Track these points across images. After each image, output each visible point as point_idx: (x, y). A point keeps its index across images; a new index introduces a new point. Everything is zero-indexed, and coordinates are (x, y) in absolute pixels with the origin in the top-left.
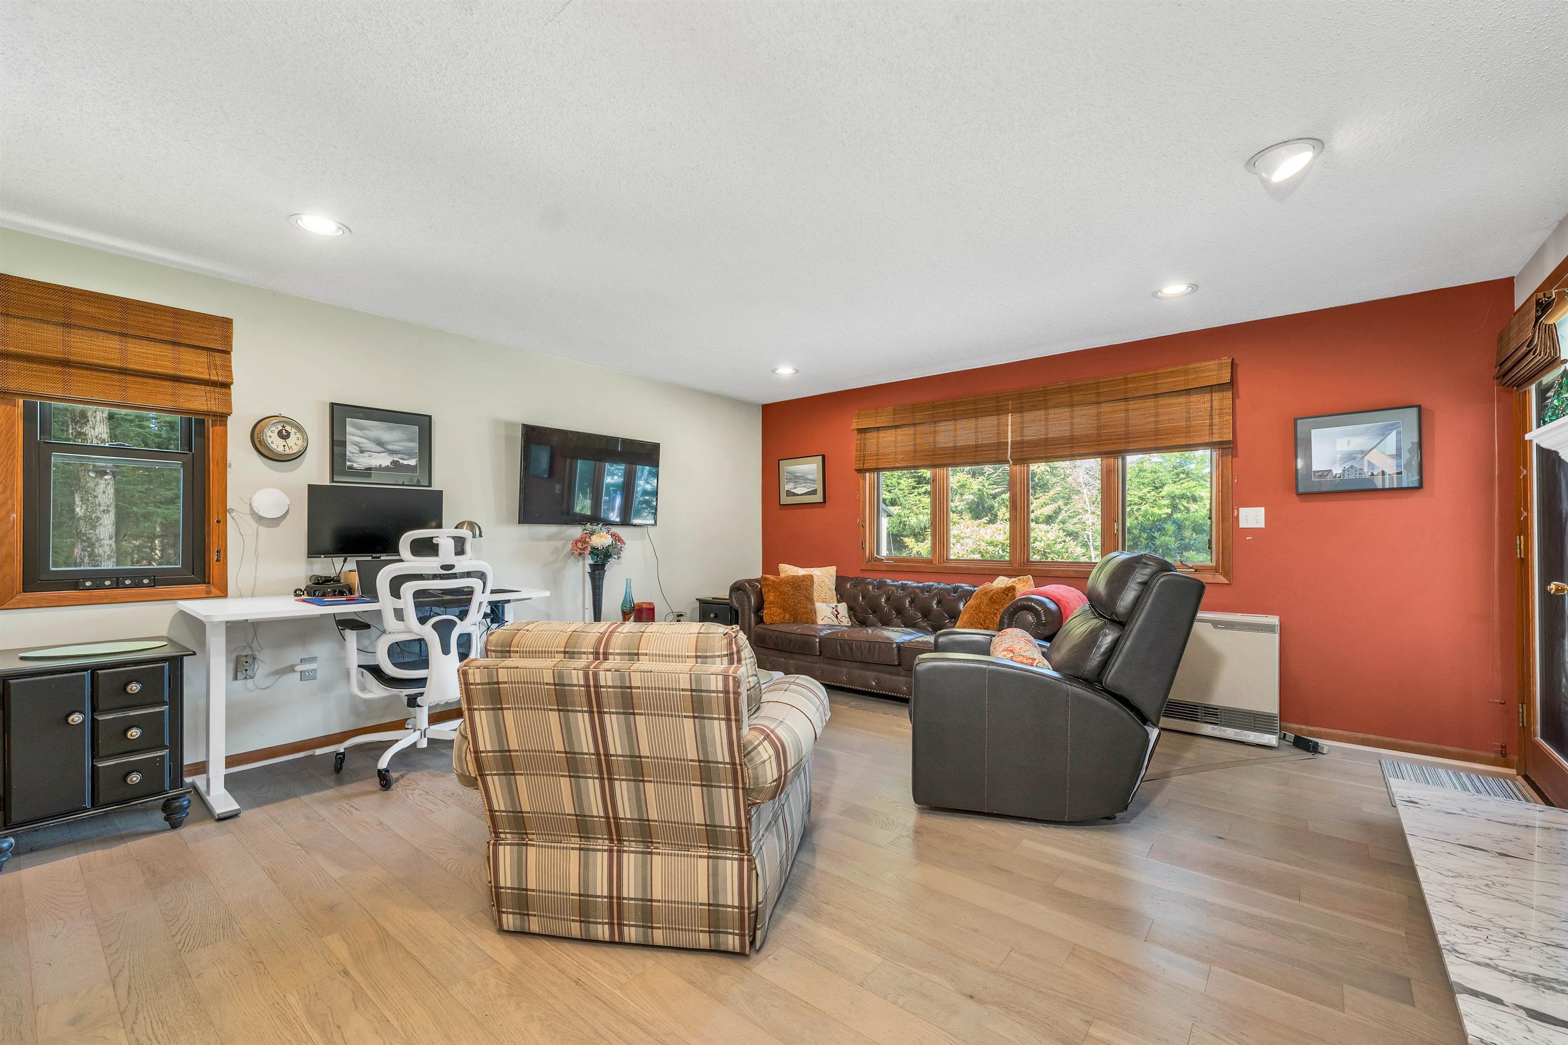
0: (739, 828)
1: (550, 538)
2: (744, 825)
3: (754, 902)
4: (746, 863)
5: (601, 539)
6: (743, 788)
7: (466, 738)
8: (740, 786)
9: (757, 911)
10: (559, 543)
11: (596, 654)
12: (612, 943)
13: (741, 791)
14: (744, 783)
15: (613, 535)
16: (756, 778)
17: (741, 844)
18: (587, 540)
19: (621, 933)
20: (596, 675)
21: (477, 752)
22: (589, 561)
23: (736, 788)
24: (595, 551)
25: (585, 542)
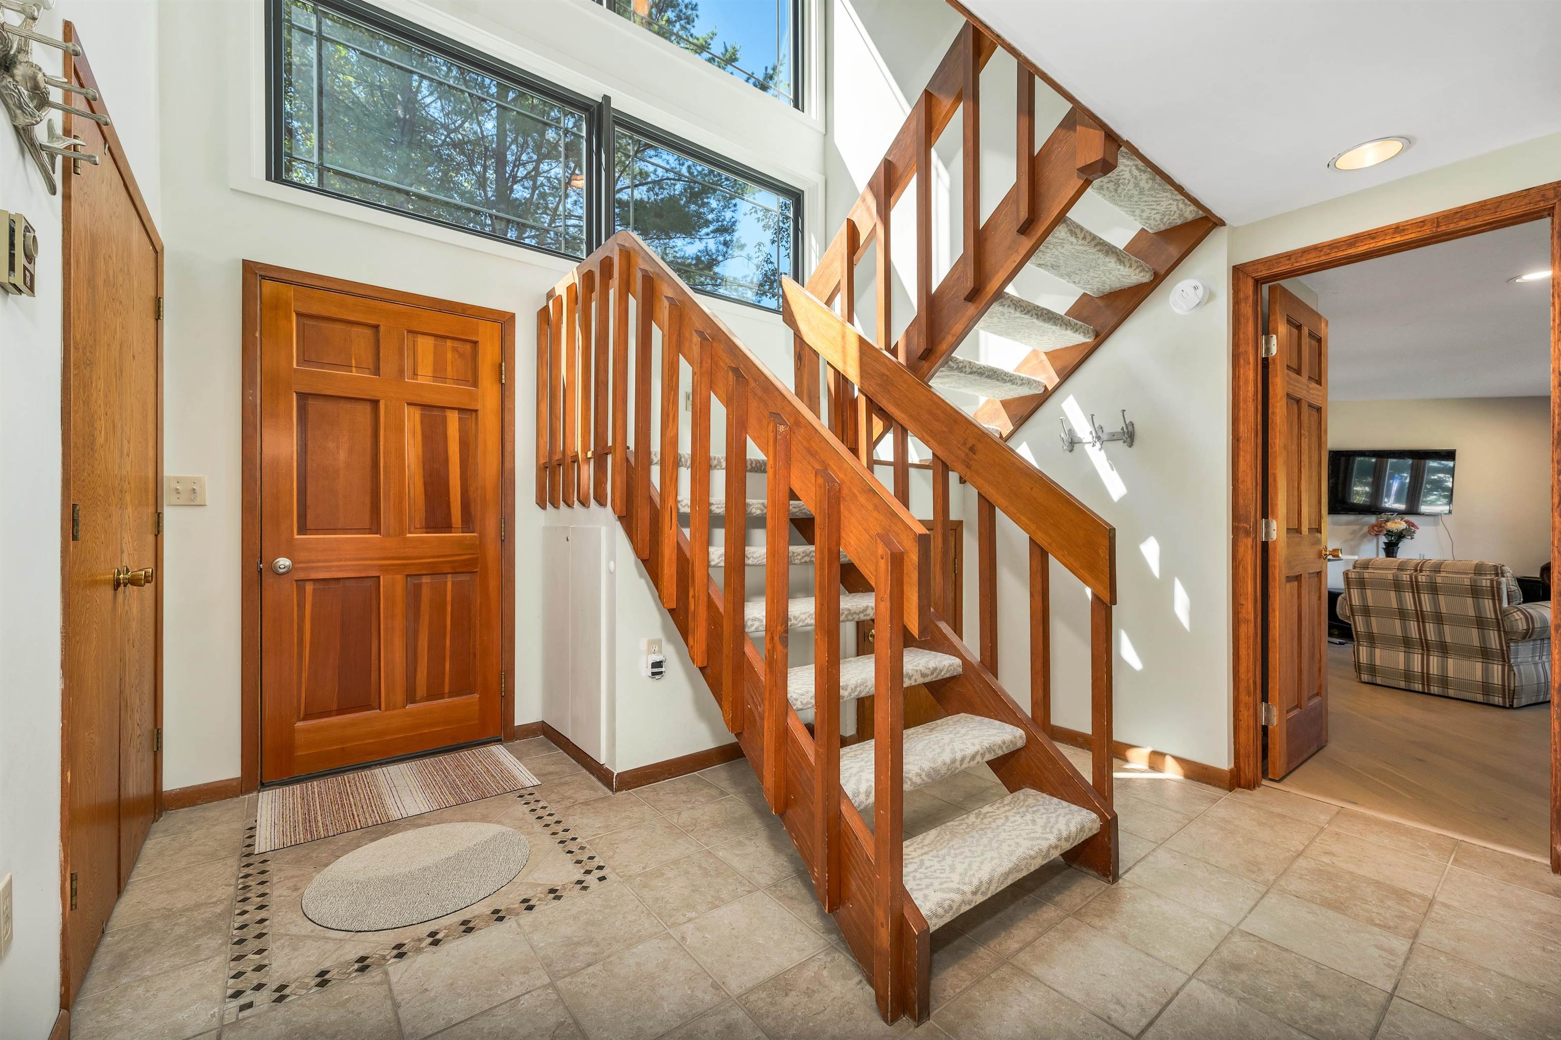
0: (1502, 650)
1: (1348, 523)
2: (1505, 648)
3: (1512, 685)
4: (1506, 667)
5: (1398, 525)
6: (1504, 631)
7: (1346, 600)
8: (1502, 629)
9: (1514, 691)
10: (1356, 527)
11: (1416, 570)
12: (1423, 693)
13: (1502, 633)
14: (1504, 629)
15: (1407, 522)
16: (1512, 627)
17: (1503, 657)
18: (1383, 525)
19: (1429, 689)
20: (1416, 578)
21: (1351, 605)
22: (1383, 539)
23: (1499, 631)
24: (1389, 533)
25: (1381, 527)
